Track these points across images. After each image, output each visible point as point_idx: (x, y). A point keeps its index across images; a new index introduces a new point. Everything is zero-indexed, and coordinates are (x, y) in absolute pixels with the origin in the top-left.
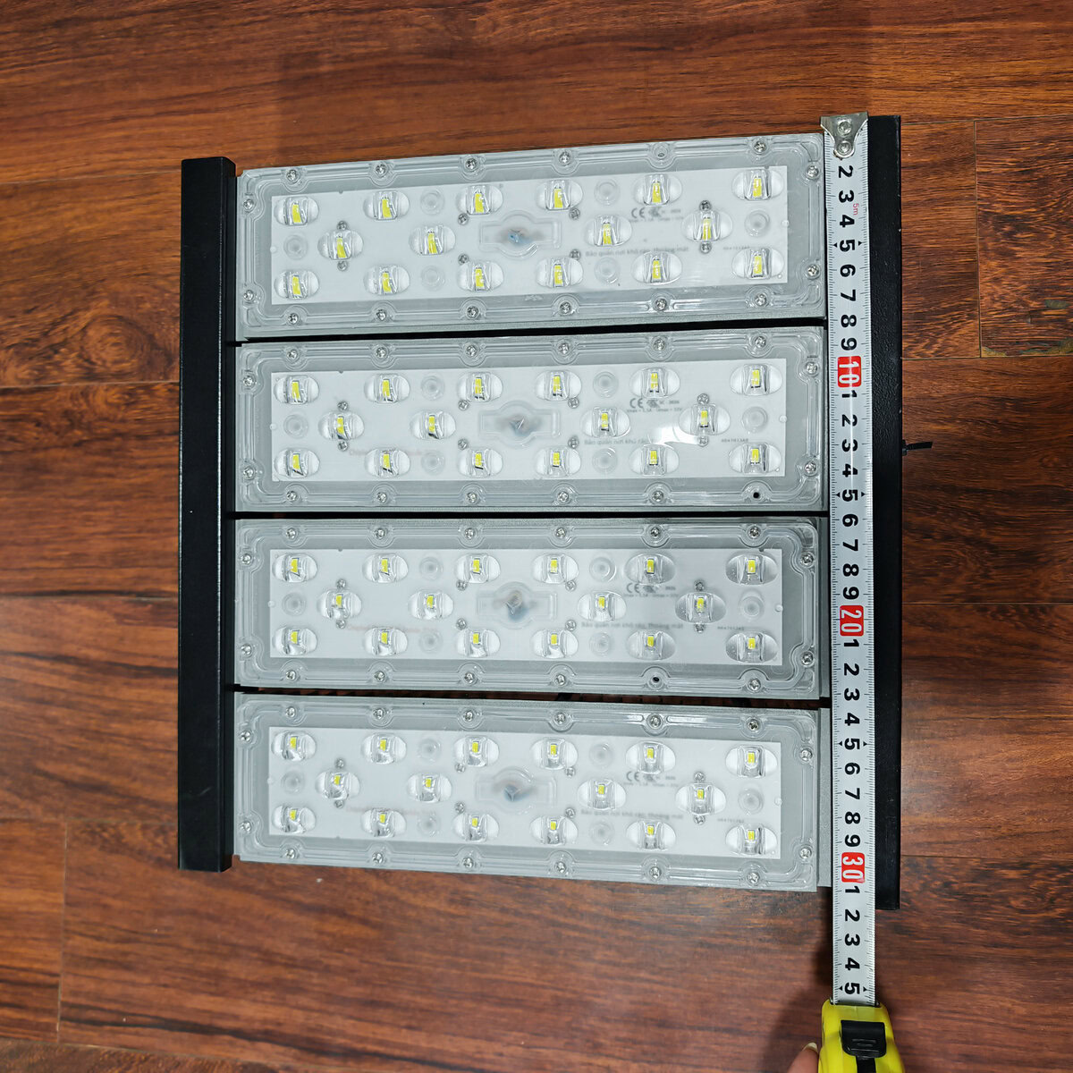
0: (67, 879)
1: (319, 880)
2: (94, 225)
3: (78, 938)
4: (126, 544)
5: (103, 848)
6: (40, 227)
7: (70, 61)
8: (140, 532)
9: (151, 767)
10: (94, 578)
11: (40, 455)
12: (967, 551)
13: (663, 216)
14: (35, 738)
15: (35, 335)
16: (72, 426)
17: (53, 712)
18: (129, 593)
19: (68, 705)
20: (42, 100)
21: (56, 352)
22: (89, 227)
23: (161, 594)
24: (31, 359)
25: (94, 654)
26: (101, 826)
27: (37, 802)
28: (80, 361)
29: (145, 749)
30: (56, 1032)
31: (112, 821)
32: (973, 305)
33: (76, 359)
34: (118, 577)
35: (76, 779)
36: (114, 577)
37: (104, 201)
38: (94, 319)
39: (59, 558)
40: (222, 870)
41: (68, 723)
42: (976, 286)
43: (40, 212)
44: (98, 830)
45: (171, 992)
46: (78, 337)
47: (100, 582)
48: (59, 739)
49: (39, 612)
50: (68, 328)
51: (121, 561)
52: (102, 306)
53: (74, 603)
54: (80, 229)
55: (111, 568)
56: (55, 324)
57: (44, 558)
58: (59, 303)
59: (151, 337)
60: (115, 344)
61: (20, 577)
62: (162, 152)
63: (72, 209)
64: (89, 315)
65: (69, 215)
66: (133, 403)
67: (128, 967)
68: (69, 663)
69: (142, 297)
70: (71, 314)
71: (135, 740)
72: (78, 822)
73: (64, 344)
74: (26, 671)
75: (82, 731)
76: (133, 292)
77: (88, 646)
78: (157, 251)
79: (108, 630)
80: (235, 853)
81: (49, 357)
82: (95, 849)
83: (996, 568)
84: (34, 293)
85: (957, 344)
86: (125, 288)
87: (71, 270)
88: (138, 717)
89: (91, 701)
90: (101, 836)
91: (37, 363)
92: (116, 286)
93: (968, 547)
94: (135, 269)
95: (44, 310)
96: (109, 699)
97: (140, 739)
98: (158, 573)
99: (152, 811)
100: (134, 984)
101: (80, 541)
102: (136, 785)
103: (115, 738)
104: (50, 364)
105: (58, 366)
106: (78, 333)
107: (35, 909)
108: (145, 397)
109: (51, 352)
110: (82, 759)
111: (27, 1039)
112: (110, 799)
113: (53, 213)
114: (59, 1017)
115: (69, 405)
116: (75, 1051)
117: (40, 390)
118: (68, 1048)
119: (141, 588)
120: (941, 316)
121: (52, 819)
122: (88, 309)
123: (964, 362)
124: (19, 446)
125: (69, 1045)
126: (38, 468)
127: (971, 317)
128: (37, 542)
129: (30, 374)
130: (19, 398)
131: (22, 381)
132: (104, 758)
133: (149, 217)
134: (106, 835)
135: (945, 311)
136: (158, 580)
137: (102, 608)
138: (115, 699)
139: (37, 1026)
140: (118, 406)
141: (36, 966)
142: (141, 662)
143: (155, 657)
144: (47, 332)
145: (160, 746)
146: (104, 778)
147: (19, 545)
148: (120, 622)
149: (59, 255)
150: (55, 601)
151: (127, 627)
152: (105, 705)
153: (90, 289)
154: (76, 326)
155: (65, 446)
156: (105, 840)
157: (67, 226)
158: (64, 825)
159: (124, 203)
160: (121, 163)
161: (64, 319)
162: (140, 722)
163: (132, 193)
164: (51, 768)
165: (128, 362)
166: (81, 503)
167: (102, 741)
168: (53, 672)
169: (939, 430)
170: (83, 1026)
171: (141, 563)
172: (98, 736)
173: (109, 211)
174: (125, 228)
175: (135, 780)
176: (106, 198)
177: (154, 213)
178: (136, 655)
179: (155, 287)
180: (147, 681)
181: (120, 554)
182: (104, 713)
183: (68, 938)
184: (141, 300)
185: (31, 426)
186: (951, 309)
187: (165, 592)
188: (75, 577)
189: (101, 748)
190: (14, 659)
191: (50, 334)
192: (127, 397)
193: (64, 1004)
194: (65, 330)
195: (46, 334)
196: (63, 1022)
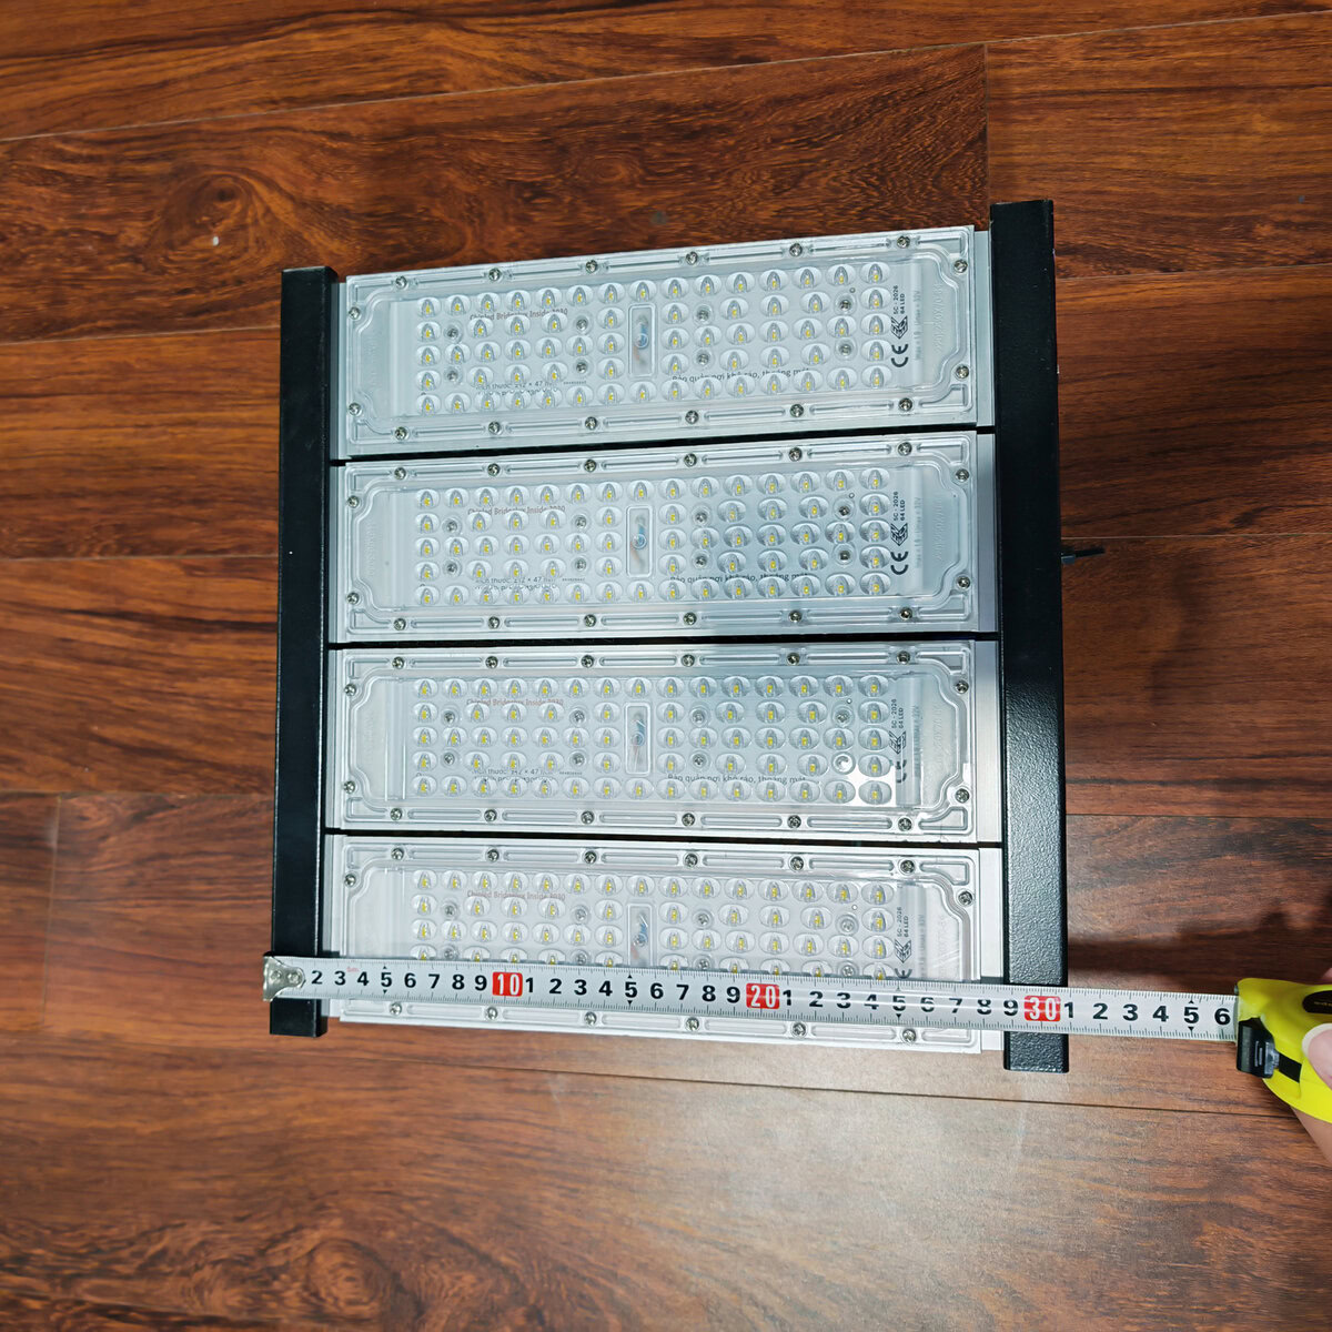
21: (276, 1278)
33: (300, 1290)
46: (304, 1262)
94: (374, 1184)
109: (268, 1277)
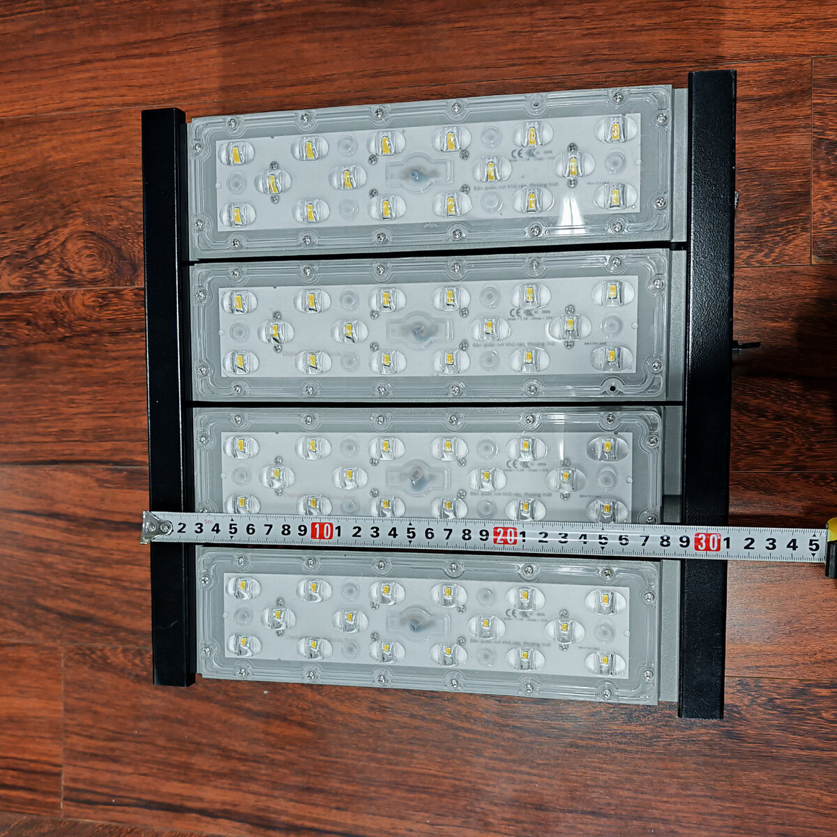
0: (65, 691)
1: (266, 692)
2: (69, 154)
3: (75, 737)
4: (104, 422)
5: (92, 667)
6: (23, 157)
7: (43, 12)
8: (114, 412)
9: (129, 603)
10: (78, 450)
11: (31, 349)
12: (795, 428)
13: (538, 156)
14: (36, 579)
15: (24, 248)
16: (56, 325)
17: (49, 558)
18: (107, 463)
19: (60, 553)
20: (21, 46)
22: (64, 156)
23: (133, 463)
24: (20, 268)
25: (80, 512)
26: (89, 649)
27: (39, 630)
28: (61, 270)
29: (124, 588)
30: (60, 809)
31: (99, 645)
32: (807, 220)
34: (98, 449)
35: (69, 612)
36: (95, 449)
37: (76, 133)
38: (71, 235)
39: (50, 434)
40: (188, 685)
41: (61, 567)
42: (808, 203)
43: (23, 143)
44: (88, 652)
45: (149, 779)
47: (84, 453)
48: (54, 581)
49: (35, 478)
50: (50, 242)
51: (99, 436)
52: (78, 224)
53: (63, 470)
54: (58, 157)
55: (91, 442)
56: (39, 239)
57: (38, 434)
58: (42, 221)
59: (119, 249)
60: (89, 256)
61: (19, 449)
62: (123, 91)
63: (50, 140)
64: (67, 231)
65: (47, 146)
66: (107, 305)
67: (115, 760)
68: (59, 519)
69: (110, 216)
70: (52, 230)
71: (116, 581)
72: (72, 646)
73: (47, 256)
74: (26, 525)
75: (73, 574)
76: (103, 211)
77: (75, 506)
78: (121, 176)
79: (91, 492)
80: (198, 672)
81: (36, 267)
82: (86, 668)
83: (818, 442)
84: (21, 212)
85: (791, 253)
86: (96, 208)
87: (51, 192)
88: (118, 562)
89: (79, 549)
90: (90, 658)
91: (26, 272)
92: (89, 206)
93: (797, 425)
95: (30, 227)
96: (93, 548)
97: (121, 580)
98: (130, 446)
99: (131, 637)
100: (120, 773)
101: (67, 419)
102: (117, 618)
103: (100, 580)
104: (36, 273)
105: (43, 274)
106: (58, 247)
107: (40, 714)
108: (115, 300)
110: (73, 596)
111: (38, 815)
112: (97, 628)
113: (34, 144)
114: (62, 797)
115: (53, 307)
116: (76, 824)
117: (29, 294)
118: (70, 822)
119: (117, 458)
120: (779, 229)
121: (51, 644)
122: (65, 226)
123: (796, 268)
124: (14, 341)
125: (70, 819)
126: (30, 359)
127: (805, 230)
128: (31, 421)
129: (20, 281)
130: (12, 302)
131: (13, 287)
132: (91, 595)
133: (114, 147)
134: (93, 656)
135: (782, 225)
136: (131, 452)
137: (85, 474)
138: (98, 548)
139: (46, 805)
140: (93, 308)
141: (44, 758)
142: (118, 518)
143: (130, 514)
144: (34, 246)
145: (136, 586)
146: (92, 611)
147: (17, 423)
148: (101, 486)
149: (39, 180)
150: (47, 468)
151: (106, 490)
152: (90, 553)
153: (67, 209)
154: (56, 240)
155: (51, 341)
156: (94, 661)
157: (46, 155)
158: (61, 648)
159: (93, 135)
160: (89, 100)
161: (46, 235)
162: (119, 566)
163: (99, 127)
164: (49, 603)
165: (100, 270)
166: (66, 388)
167: (89, 582)
168: (48, 526)
169: (775, 327)
170: (83, 805)
171: (116, 437)
172: (86, 578)
173: (80, 142)
174: (94, 156)
175: (116, 613)
176: (78, 131)
177: (118, 143)
178: (114, 512)
179: (121, 207)
180: (123, 534)
181: (99, 430)
182: (90, 559)
183: (67, 737)
184: (109, 218)
185: (22, 324)
186: (787, 223)
187: (137, 461)
188: (63, 449)
189: (88, 587)
190: (17, 515)
191: (36, 247)
192: (100, 300)
193: (66, 788)
194: (47, 244)
195: (32, 248)
196: (66, 802)
